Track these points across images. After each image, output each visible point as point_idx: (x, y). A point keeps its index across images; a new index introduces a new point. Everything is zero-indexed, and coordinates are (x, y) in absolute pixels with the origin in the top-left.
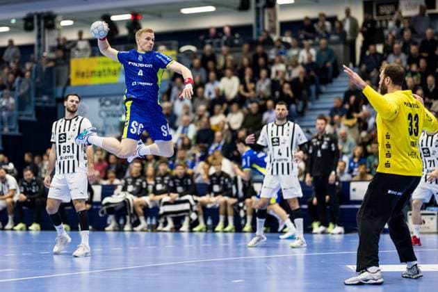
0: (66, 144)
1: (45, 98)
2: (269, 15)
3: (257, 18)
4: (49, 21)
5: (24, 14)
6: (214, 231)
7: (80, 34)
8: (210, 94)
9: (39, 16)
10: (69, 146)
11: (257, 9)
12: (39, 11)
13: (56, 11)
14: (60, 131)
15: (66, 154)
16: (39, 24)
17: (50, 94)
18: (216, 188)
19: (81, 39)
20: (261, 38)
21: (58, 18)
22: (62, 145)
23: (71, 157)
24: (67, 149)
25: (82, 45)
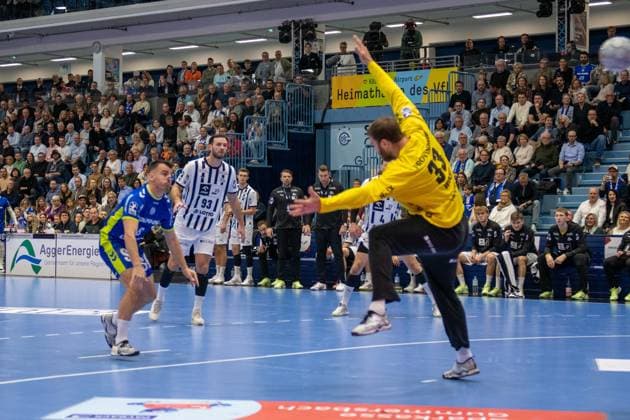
0: (208, 198)
1: (300, 124)
2: (576, 21)
3: (561, 26)
4: (308, 31)
5: (279, 23)
6: (480, 295)
7: (344, 46)
8: (495, 120)
9: (297, 24)
10: (210, 202)
11: (561, 14)
12: (297, 19)
13: (317, 18)
14: (202, 181)
15: (205, 209)
16: (297, 34)
17: (307, 119)
18: (482, 242)
19: (344, 53)
20: (564, 51)
21: (320, 27)
22: (202, 197)
23: (211, 214)
24: (207, 204)
25: (345, 59)
